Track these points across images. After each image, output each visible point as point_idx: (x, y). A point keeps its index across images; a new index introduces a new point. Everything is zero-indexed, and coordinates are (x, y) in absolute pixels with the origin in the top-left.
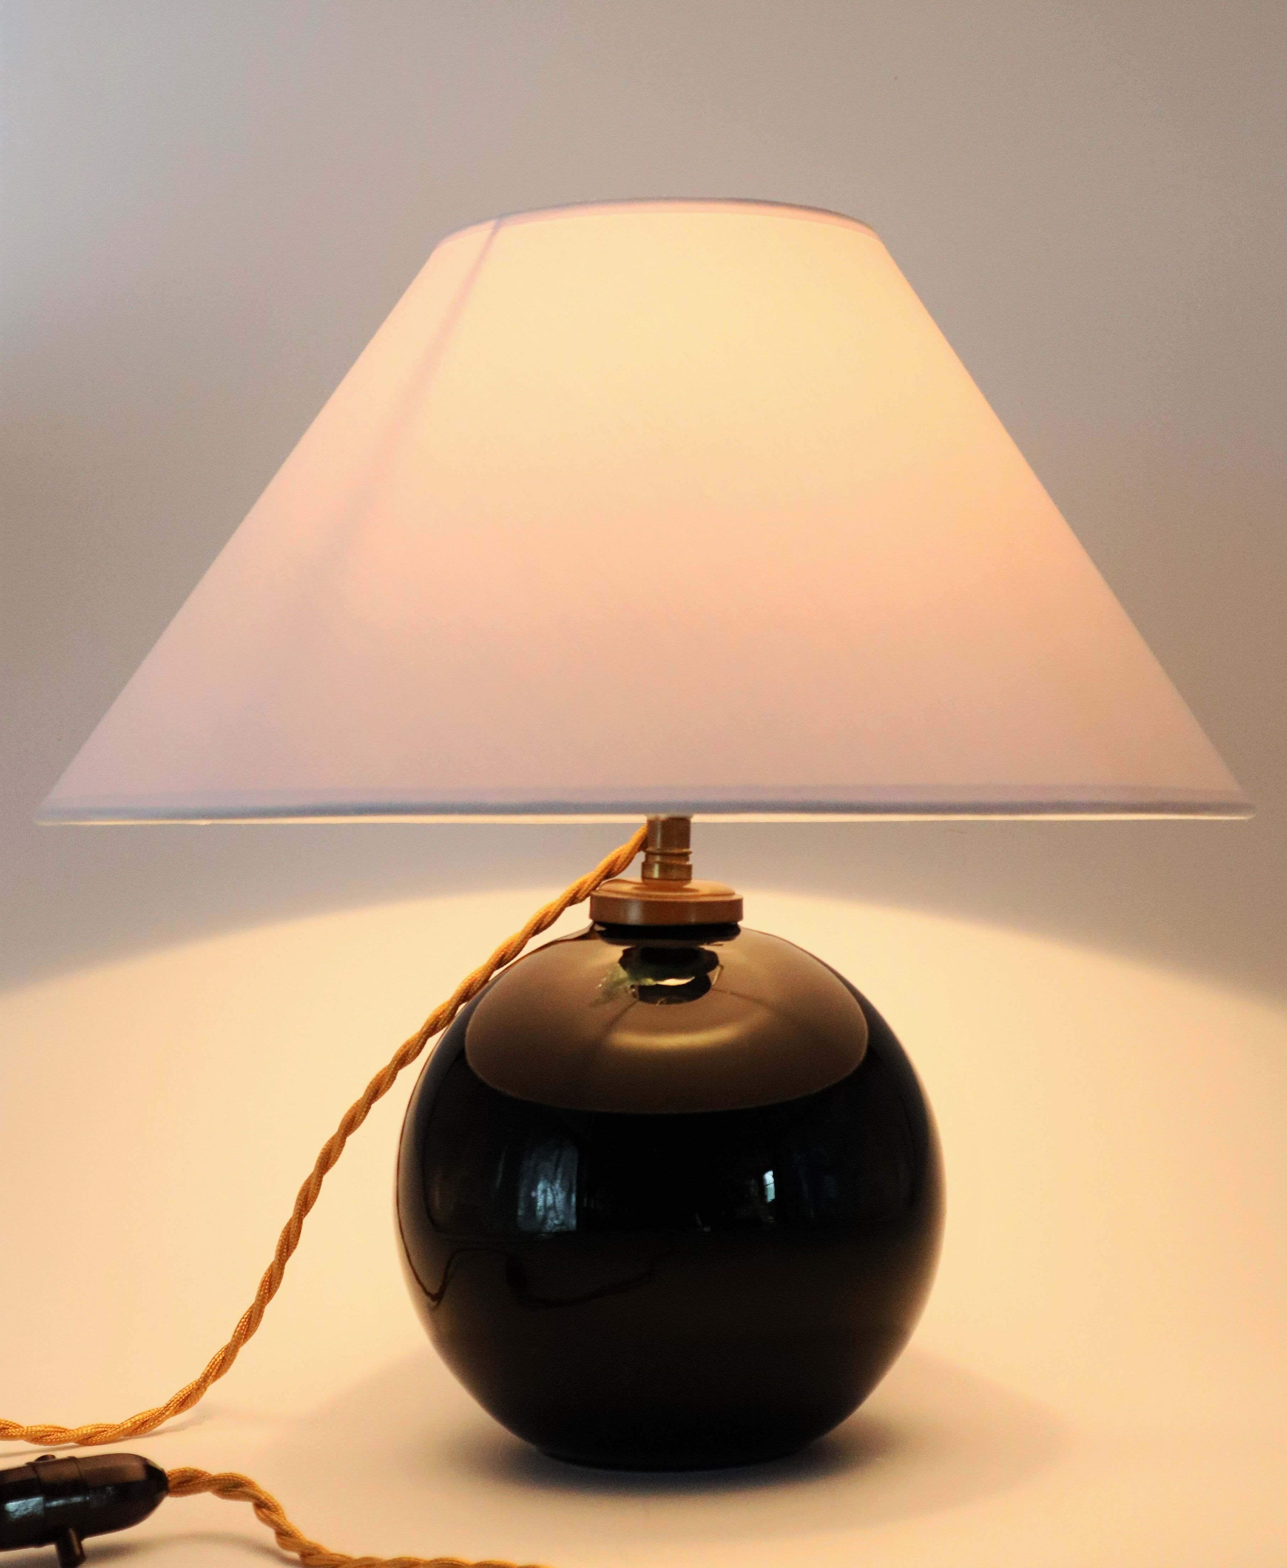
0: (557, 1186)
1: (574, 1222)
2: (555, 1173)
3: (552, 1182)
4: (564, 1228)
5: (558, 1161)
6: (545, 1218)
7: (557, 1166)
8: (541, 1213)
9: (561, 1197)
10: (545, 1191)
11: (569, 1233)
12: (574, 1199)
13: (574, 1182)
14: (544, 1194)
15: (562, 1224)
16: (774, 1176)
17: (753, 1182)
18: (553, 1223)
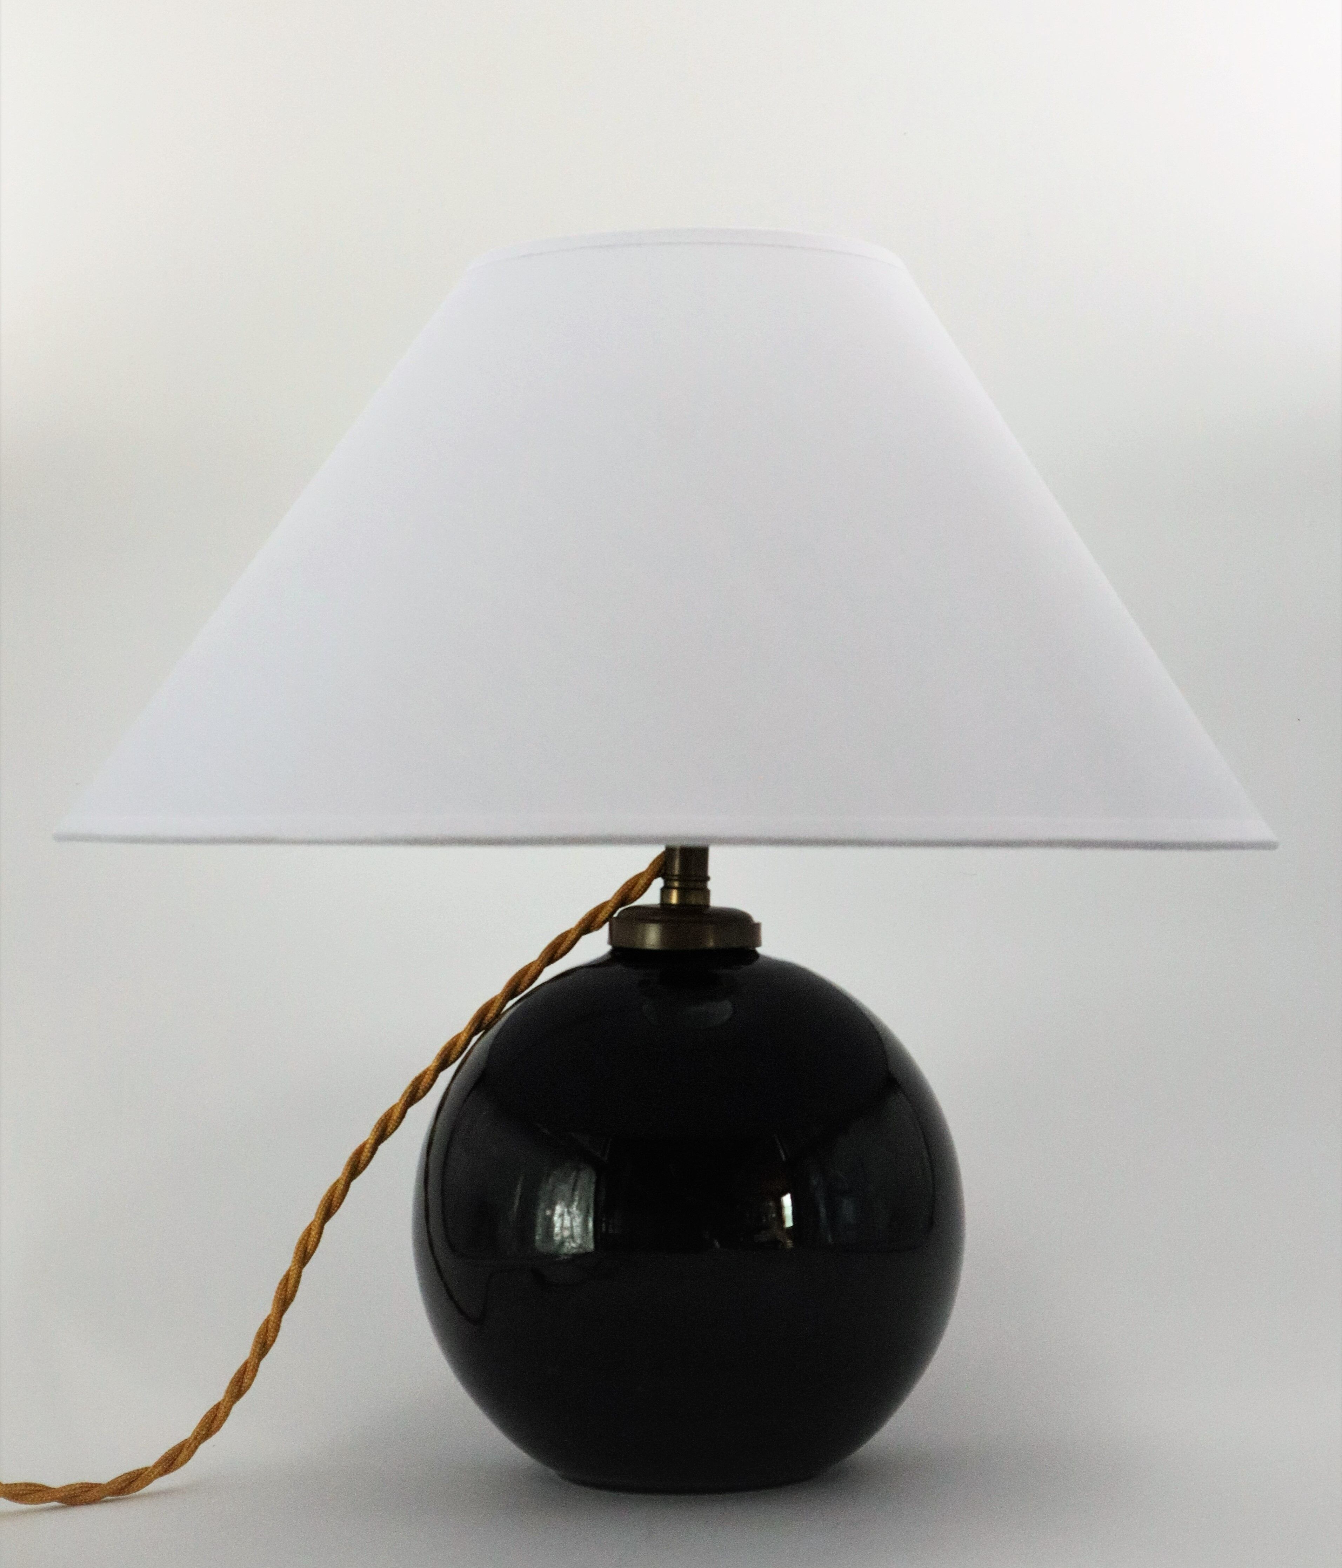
0: (574, 1209)
1: (591, 1247)
2: (573, 1195)
3: (569, 1206)
4: (581, 1250)
5: (575, 1184)
6: (562, 1243)
7: (574, 1190)
8: (558, 1238)
9: (578, 1221)
10: (562, 1215)
11: (586, 1255)
12: (591, 1225)
13: (592, 1205)
14: (561, 1218)
15: (580, 1246)
16: (792, 1198)
17: (771, 1204)
18: (571, 1246)
